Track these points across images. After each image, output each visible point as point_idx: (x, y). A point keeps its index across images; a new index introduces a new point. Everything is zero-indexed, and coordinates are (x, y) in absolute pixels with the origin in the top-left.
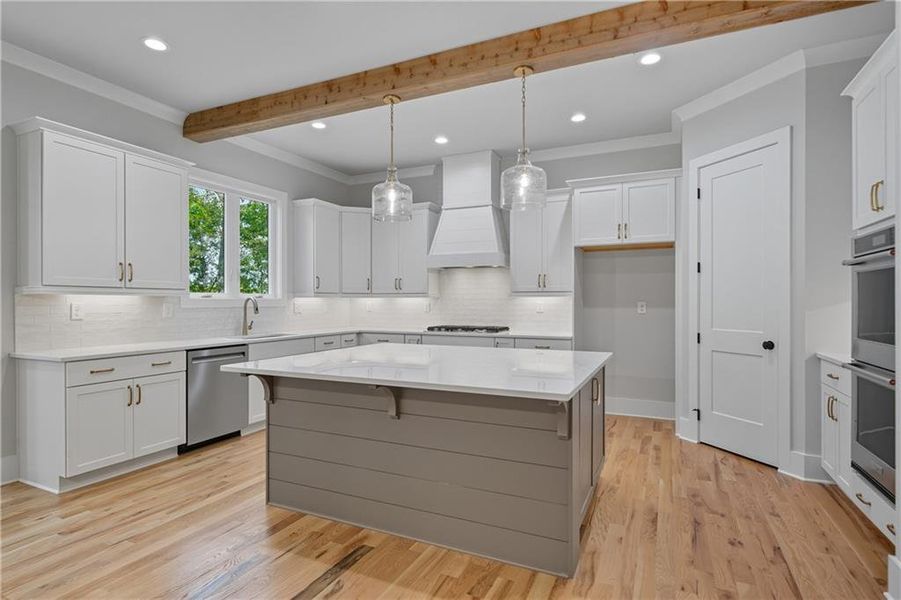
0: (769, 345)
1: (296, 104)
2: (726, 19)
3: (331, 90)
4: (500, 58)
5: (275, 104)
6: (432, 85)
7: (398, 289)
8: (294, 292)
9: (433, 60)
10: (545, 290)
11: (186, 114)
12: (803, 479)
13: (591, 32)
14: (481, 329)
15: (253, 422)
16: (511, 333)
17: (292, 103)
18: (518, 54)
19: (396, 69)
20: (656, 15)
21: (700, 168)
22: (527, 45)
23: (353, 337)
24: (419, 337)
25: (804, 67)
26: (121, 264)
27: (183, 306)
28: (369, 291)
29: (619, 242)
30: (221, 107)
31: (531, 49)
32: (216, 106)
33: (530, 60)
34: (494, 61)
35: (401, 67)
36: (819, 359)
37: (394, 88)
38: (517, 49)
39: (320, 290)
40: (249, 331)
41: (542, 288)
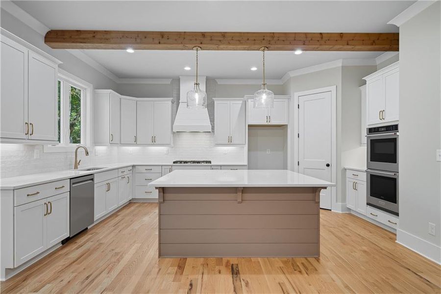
0: (328, 165)
1: (138, 40)
2: (341, 46)
3: (163, 37)
4: (256, 41)
5: (123, 37)
6: (222, 46)
7: (153, 142)
8: (95, 143)
9: (224, 35)
10: (231, 143)
11: (48, 30)
12: (341, 212)
13: (295, 40)
14: (203, 162)
15: (97, 219)
16: (212, 164)
17: (136, 39)
18: (264, 41)
19: (203, 35)
20: (318, 39)
21: (299, 96)
22: (269, 39)
23: (131, 168)
24: (171, 167)
25: (341, 65)
26: (26, 123)
27: (45, 152)
28: (136, 142)
29: (266, 124)
30: (80, 31)
31: (270, 41)
32: (75, 29)
33: (269, 45)
34: (254, 42)
35: (206, 34)
36: (346, 169)
37: (201, 43)
38: (264, 39)
39: (113, 142)
40: (78, 166)
41: (230, 142)
